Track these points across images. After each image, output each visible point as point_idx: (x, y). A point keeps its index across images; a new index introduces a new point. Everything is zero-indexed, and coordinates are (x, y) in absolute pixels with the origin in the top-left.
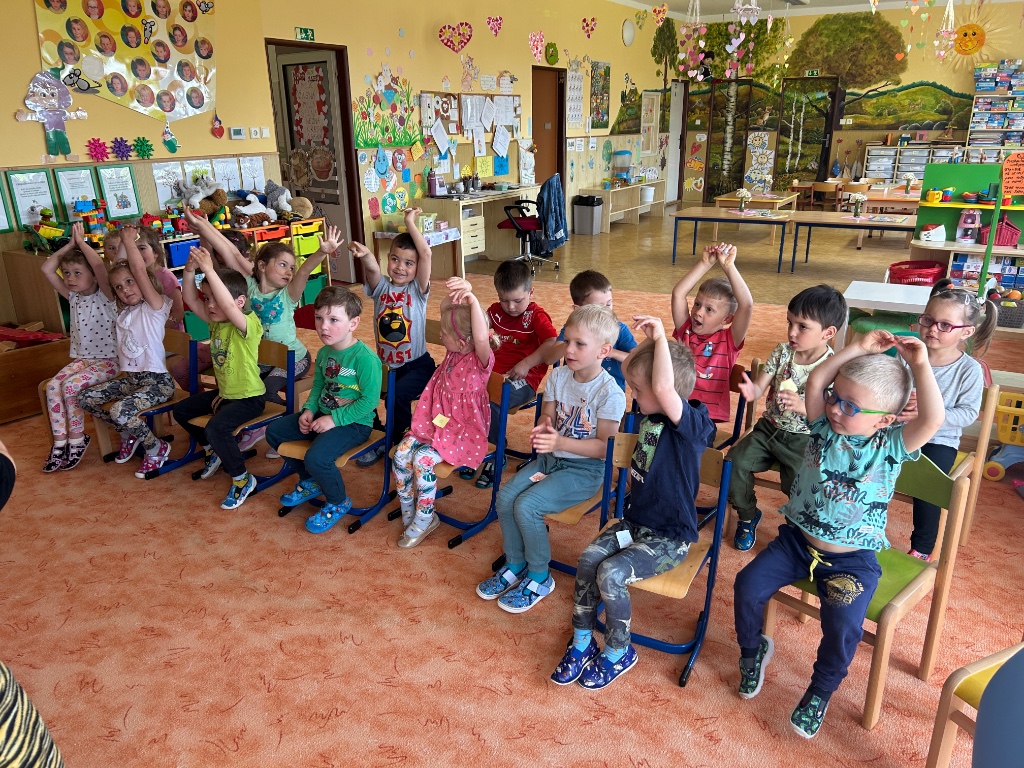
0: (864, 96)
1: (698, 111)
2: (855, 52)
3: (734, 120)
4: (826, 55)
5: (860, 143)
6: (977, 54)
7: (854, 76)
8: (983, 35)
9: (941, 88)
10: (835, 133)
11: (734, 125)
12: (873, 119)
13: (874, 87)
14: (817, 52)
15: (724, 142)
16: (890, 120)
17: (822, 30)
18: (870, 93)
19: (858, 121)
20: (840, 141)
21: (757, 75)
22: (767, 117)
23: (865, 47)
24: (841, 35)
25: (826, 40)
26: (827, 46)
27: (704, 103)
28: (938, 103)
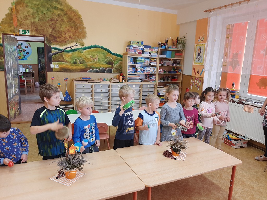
0: (64, 51)
2: (53, 22)
4: (33, 20)
5: (66, 80)
7: (55, 38)
9: (106, 49)
10: (48, 73)
12: (71, 65)
13: (69, 46)
14: (26, 18)
16: (81, 66)
17: (27, 3)
18: (67, 49)
19: (63, 66)
20: (53, 79)
23: (59, 20)
24: (42, 9)
25: (32, 11)
26: (33, 14)
28: (106, 58)
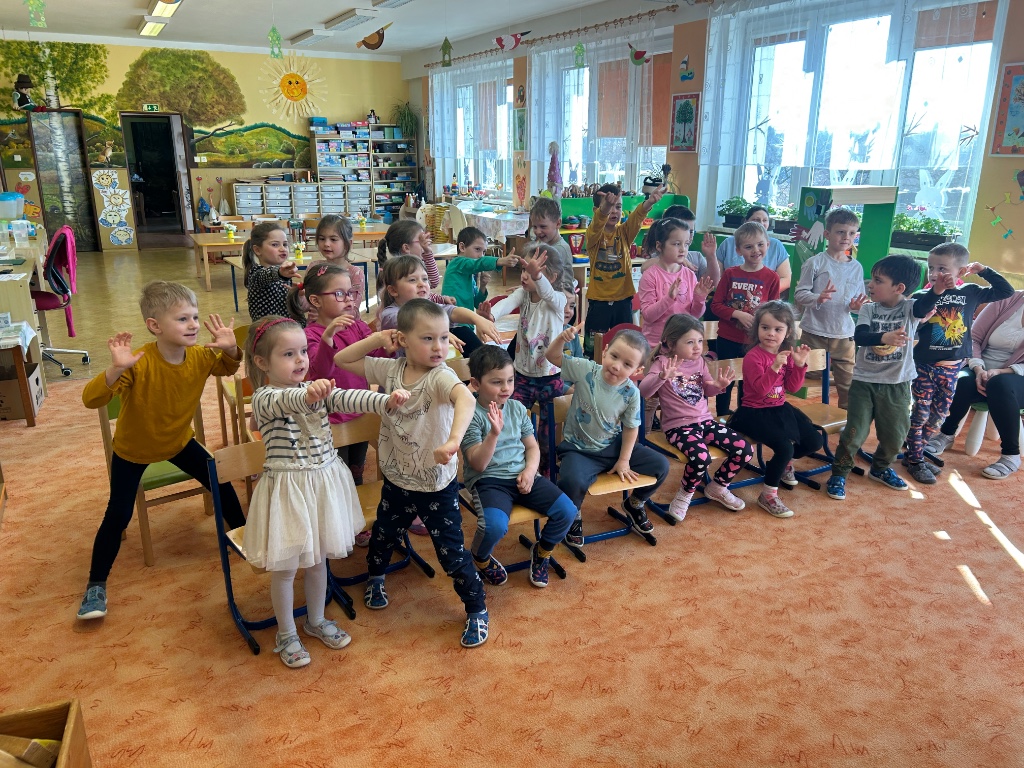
0: (212, 134)
1: (13, 144)
2: (192, 90)
3: (67, 156)
4: (162, 89)
5: (219, 180)
6: (303, 100)
7: (198, 115)
8: (305, 84)
9: (280, 129)
10: (192, 170)
11: (67, 161)
12: (227, 157)
13: (219, 126)
14: (153, 88)
15: (58, 181)
16: (242, 158)
17: (151, 63)
18: (218, 132)
19: (213, 159)
20: (199, 179)
21: (85, 106)
22: (109, 153)
23: (201, 86)
24: (174, 71)
25: (159, 74)
26: (162, 80)
27: (20, 135)
28: (281, 143)
